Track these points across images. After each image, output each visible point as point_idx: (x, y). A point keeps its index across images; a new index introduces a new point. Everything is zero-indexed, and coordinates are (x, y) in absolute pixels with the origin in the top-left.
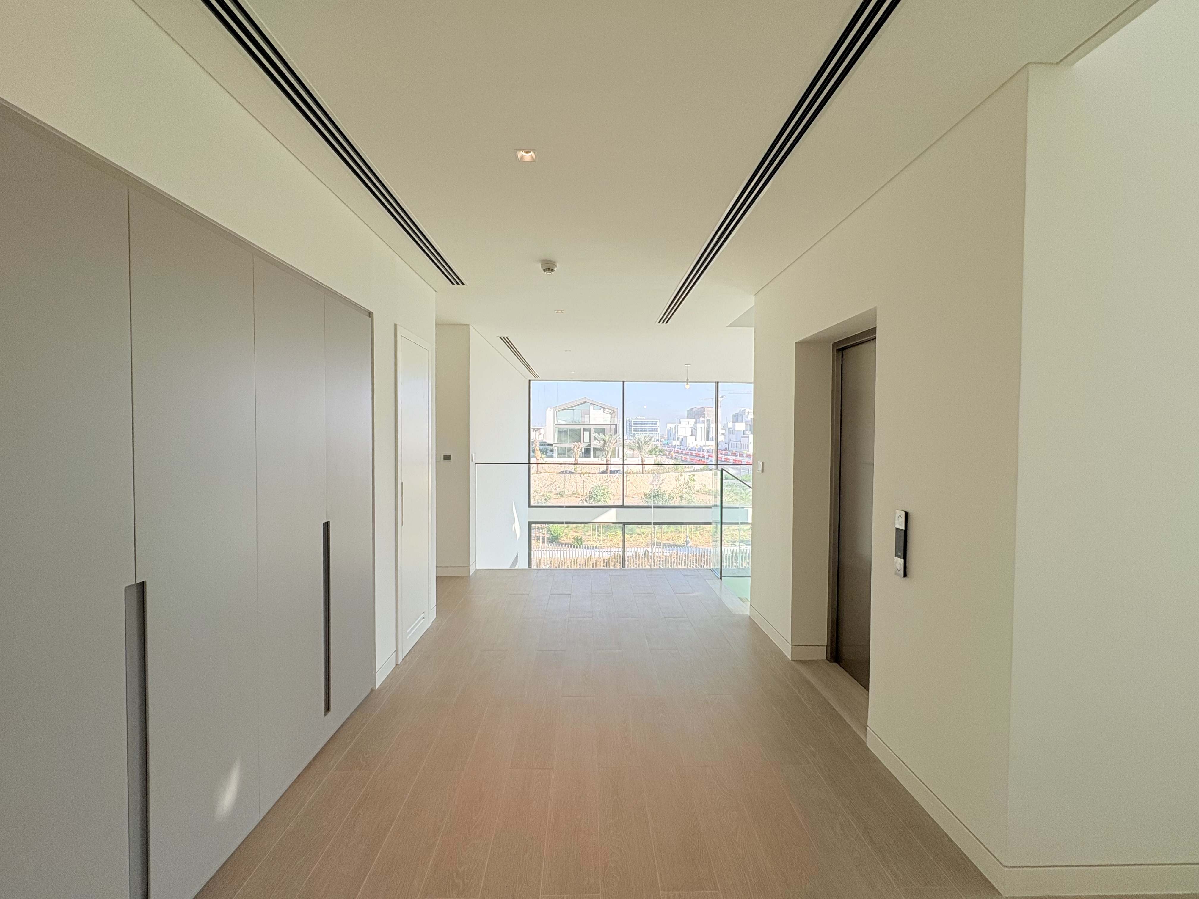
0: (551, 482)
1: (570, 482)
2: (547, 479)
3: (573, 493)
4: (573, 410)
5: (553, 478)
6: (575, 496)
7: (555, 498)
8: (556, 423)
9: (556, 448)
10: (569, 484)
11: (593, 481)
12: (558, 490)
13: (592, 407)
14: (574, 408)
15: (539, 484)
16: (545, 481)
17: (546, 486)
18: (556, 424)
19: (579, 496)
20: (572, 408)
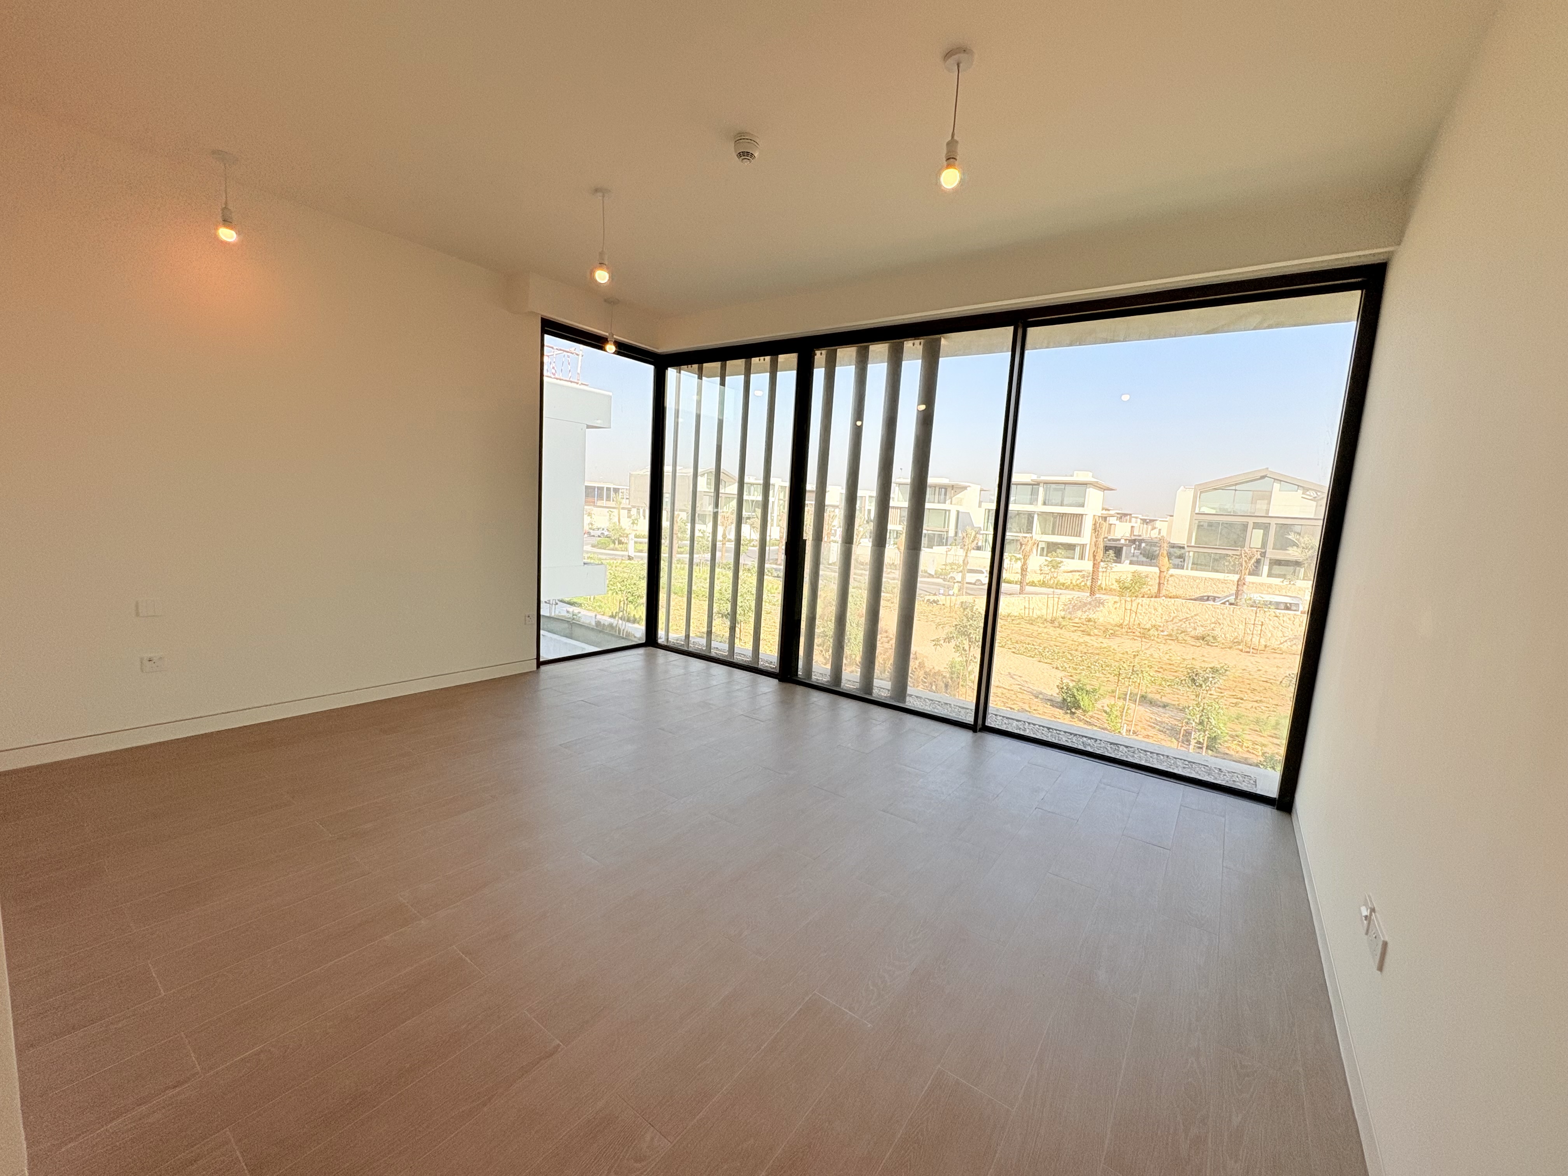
0: (1188, 616)
1: (1230, 621)
2: (1179, 609)
3: (1235, 641)
4: (1236, 490)
5: (1192, 609)
6: (1240, 647)
7: (1193, 646)
8: (1197, 511)
9: (1191, 554)
10: (1229, 623)
11: (1283, 625)
12: (1200, 631)
13: (1277, 486)
14: (1238, 487)
15: (1162, 614)
16: (1175, 611)
17: (1176, 620)
18: (1196, 514)
19: (1248, 650)
20: (1233, 488)
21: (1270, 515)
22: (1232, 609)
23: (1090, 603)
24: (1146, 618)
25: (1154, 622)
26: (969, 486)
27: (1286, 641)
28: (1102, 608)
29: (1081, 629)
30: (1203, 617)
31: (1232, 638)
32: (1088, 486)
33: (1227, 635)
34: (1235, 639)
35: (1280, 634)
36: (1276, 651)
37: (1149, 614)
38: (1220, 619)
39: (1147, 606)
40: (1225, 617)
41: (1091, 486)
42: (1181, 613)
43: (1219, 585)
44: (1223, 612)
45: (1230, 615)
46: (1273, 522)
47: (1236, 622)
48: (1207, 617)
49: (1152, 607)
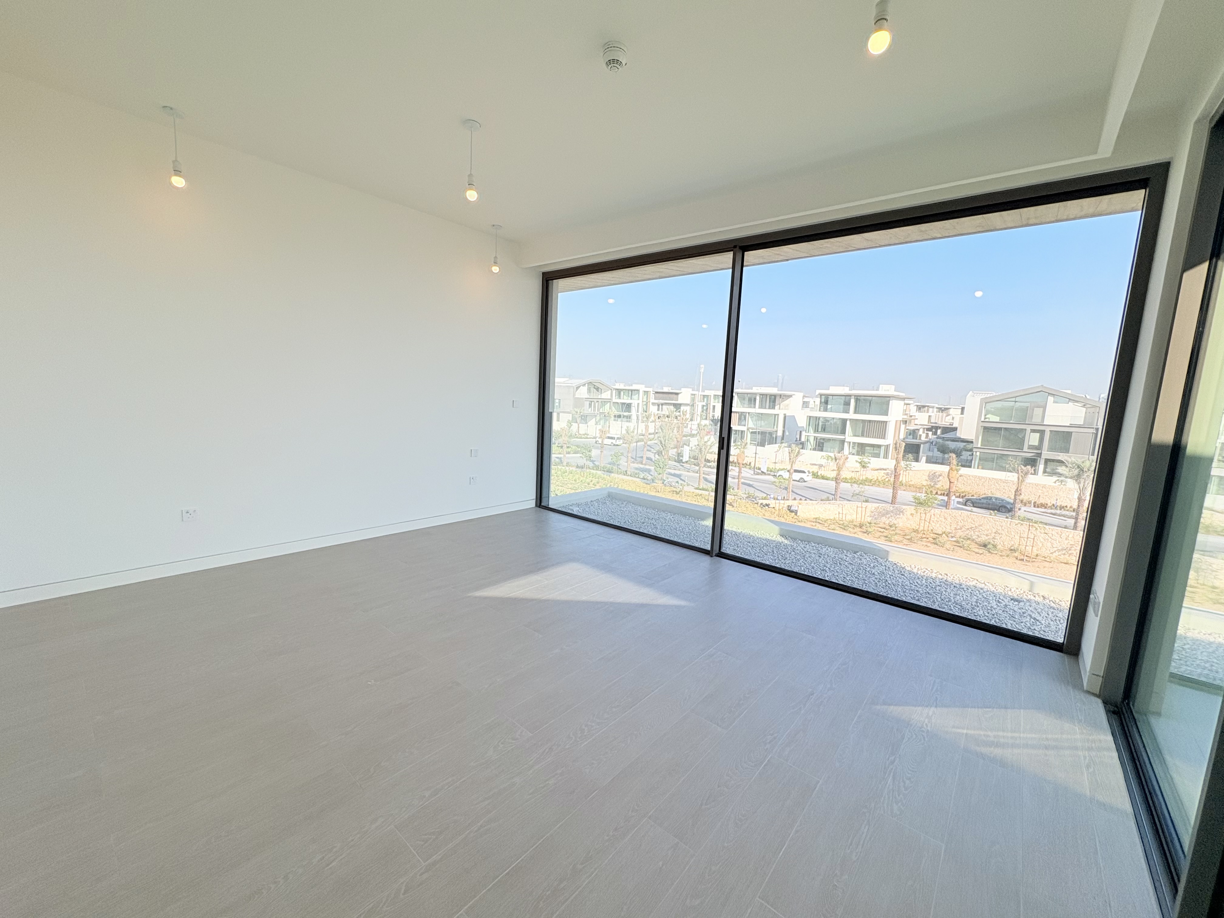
21: (1045, 423)
22: (1009, 522)
23: (892, 512)
24: (938, 525)
25: (944, 528)
26: (794, 395)
27: (1055, 552)
28: (902, 516)
29: (885, 534)
30: (985, 527)
31: (1009, 546)
32: (891, 398)
33: (1005, 543)
34: (1011, 546)
35: (1049, 545)
36: (1046, 559)
37: (940, 522)
38: (999, 530)
39: (938, 516)
40: (1003, 528)
41: (894, 398)
42: (966, 523)
43: (1001, 484)
44: (1001, 524)
45: (1007, 526)
46: (1048, 430)
47: (1012, 532)
48: (988, 527)
49: (943, 517)
